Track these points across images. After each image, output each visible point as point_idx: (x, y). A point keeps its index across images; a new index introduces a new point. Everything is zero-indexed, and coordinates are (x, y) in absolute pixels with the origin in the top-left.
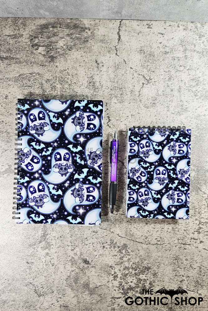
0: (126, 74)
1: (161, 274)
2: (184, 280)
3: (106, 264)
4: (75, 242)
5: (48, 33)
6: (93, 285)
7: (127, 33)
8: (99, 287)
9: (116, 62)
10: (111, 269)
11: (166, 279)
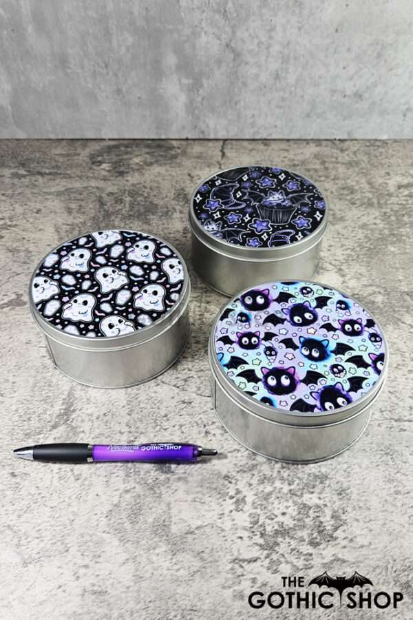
3: (215, 470)
6: (180, 526)
8: (196, 532)
10: (226, 482)
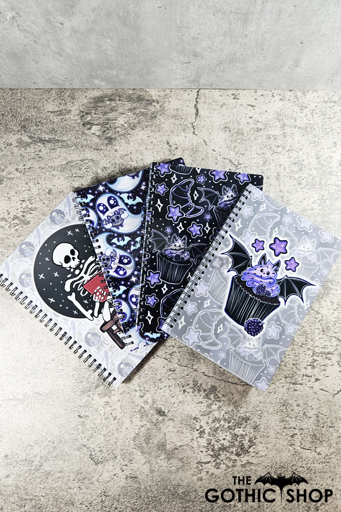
0: (207, 159)
1: (265, 426)
2: (296, 434)
3: (189, 414)
4: (145, 385)
5: (103, 108)
6: (171, 445)
7: (207, 105)
8: (179, 448)
9: (194, 143)
10: (195, 421)
11: (272, 434)
